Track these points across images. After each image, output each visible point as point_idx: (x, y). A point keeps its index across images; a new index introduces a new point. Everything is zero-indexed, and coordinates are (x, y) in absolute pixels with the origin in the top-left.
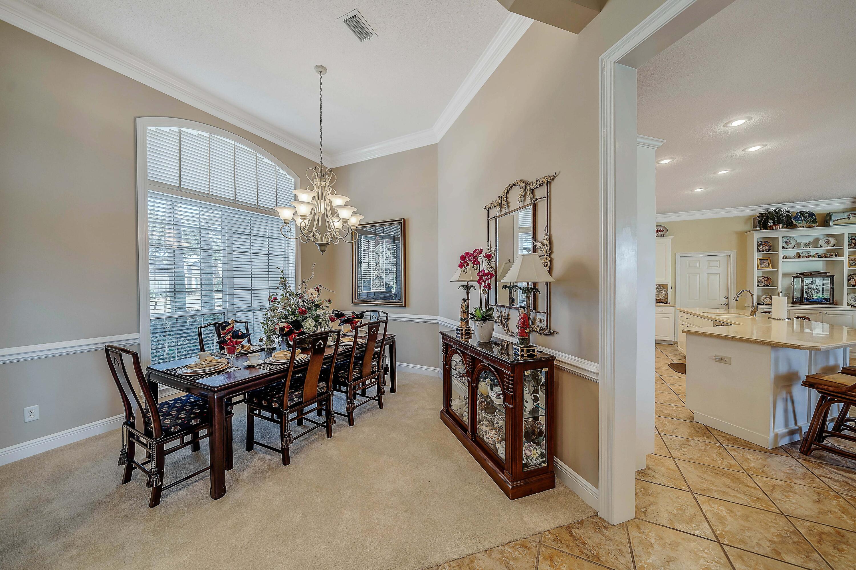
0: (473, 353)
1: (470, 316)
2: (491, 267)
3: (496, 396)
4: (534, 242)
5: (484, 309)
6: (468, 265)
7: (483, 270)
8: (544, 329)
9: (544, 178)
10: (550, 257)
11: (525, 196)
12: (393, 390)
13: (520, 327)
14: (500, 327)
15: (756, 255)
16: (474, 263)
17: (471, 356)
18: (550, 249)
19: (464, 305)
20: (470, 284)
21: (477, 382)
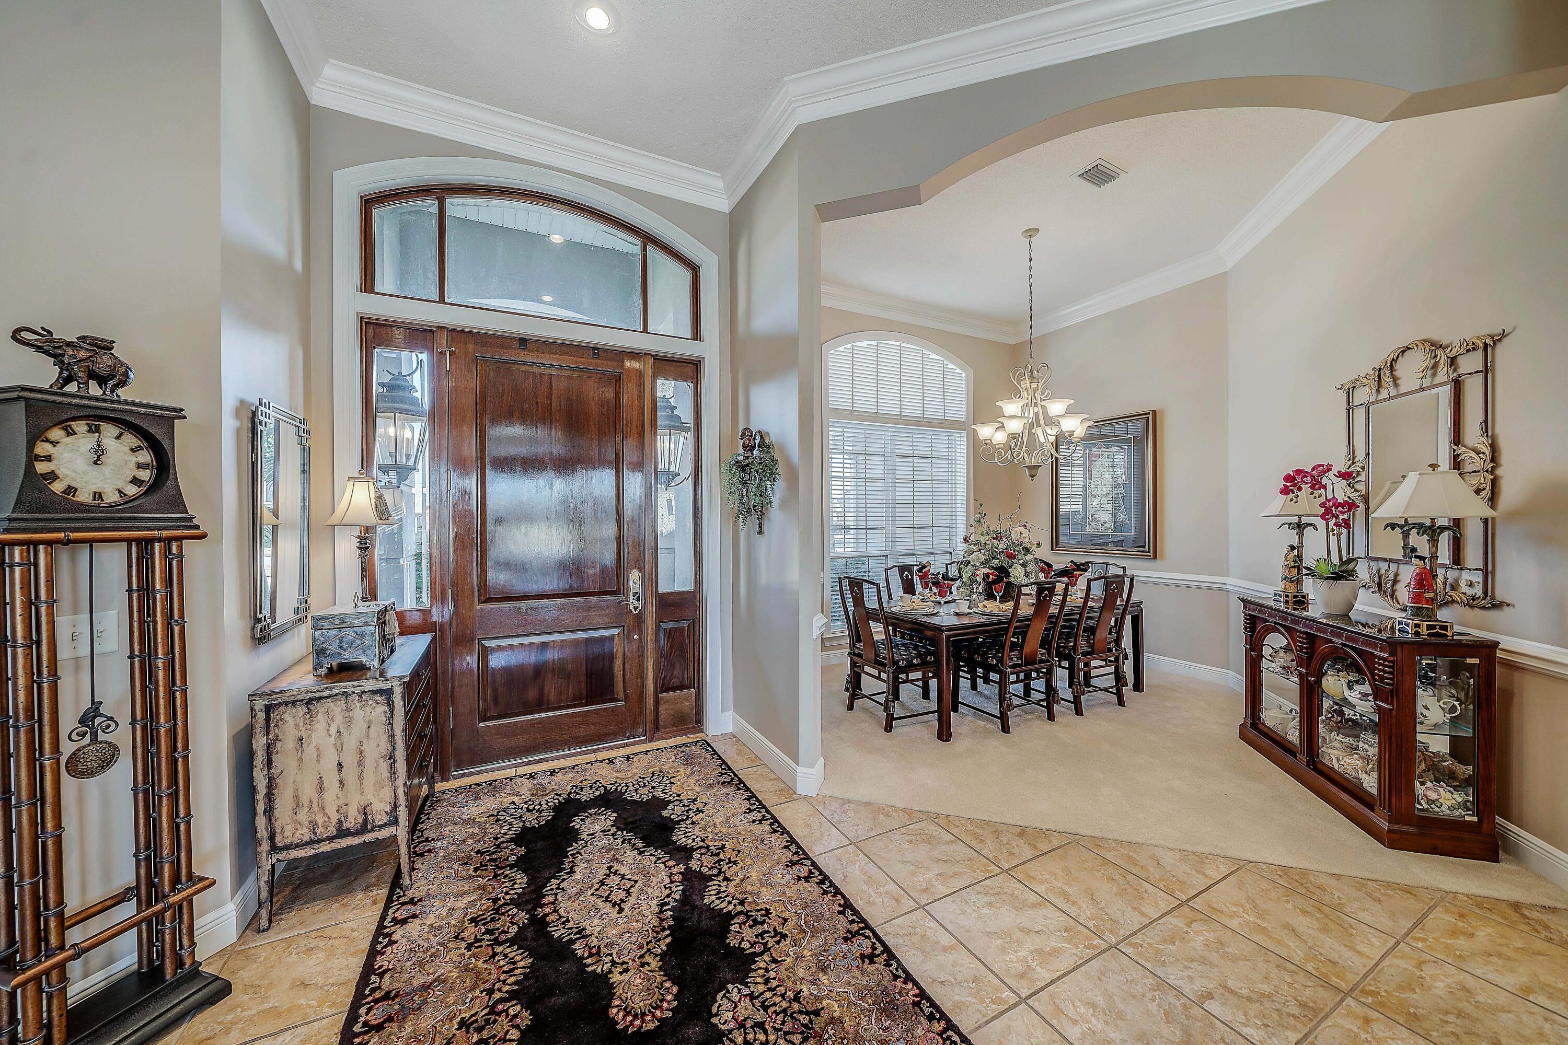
0: (1311, 629)
1: (1305, 571)
2: (1356, 491)
3: (1359, 696)
4: (1456, 448)
5: (1335, 560)
6: (1300, 489)
7: (1334, 497)
8: (1479, 597)
9: (1479, 338)
10: (1492, 473)
11: (1435, 366)
12: (1138, 686)
13: (1414, 589)
14: (1377, 595)
16: (1313, 487)
17: (1306, 633)
18: (1493, 459)
19: (1291, 555)
20: (1304, 520)
21: (1320, 675)
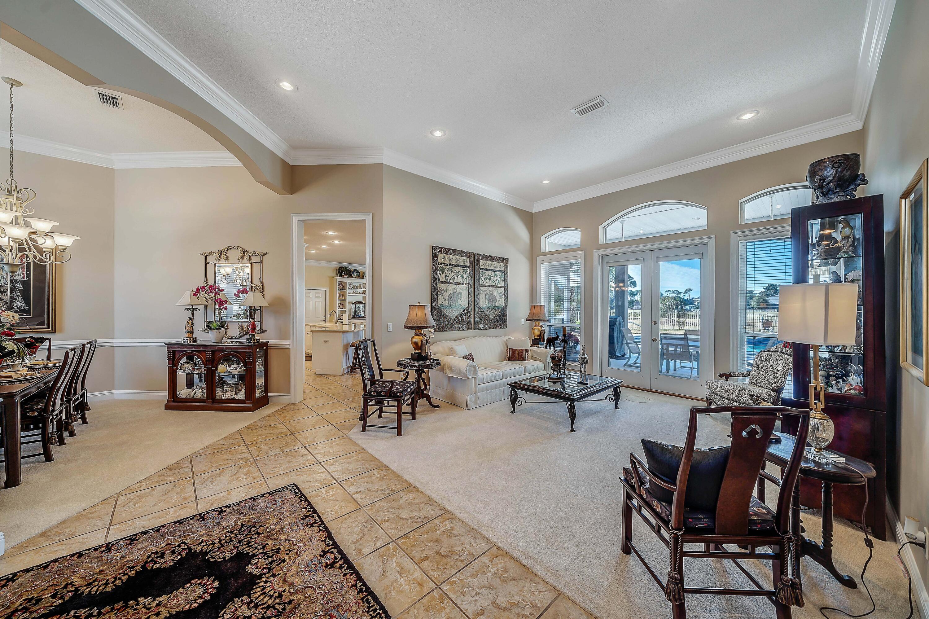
0: (215, 349)
3: (234, 368)
4: (251, 284)
8: (259, 330)
9: (260, 252)
11: (243, 257)
13: (252, 328)
15: (338, 291)
17: (212, 351)
18: (262, 289)
19: (190, 321)
20: (194, 307)
21: (217, 366)
